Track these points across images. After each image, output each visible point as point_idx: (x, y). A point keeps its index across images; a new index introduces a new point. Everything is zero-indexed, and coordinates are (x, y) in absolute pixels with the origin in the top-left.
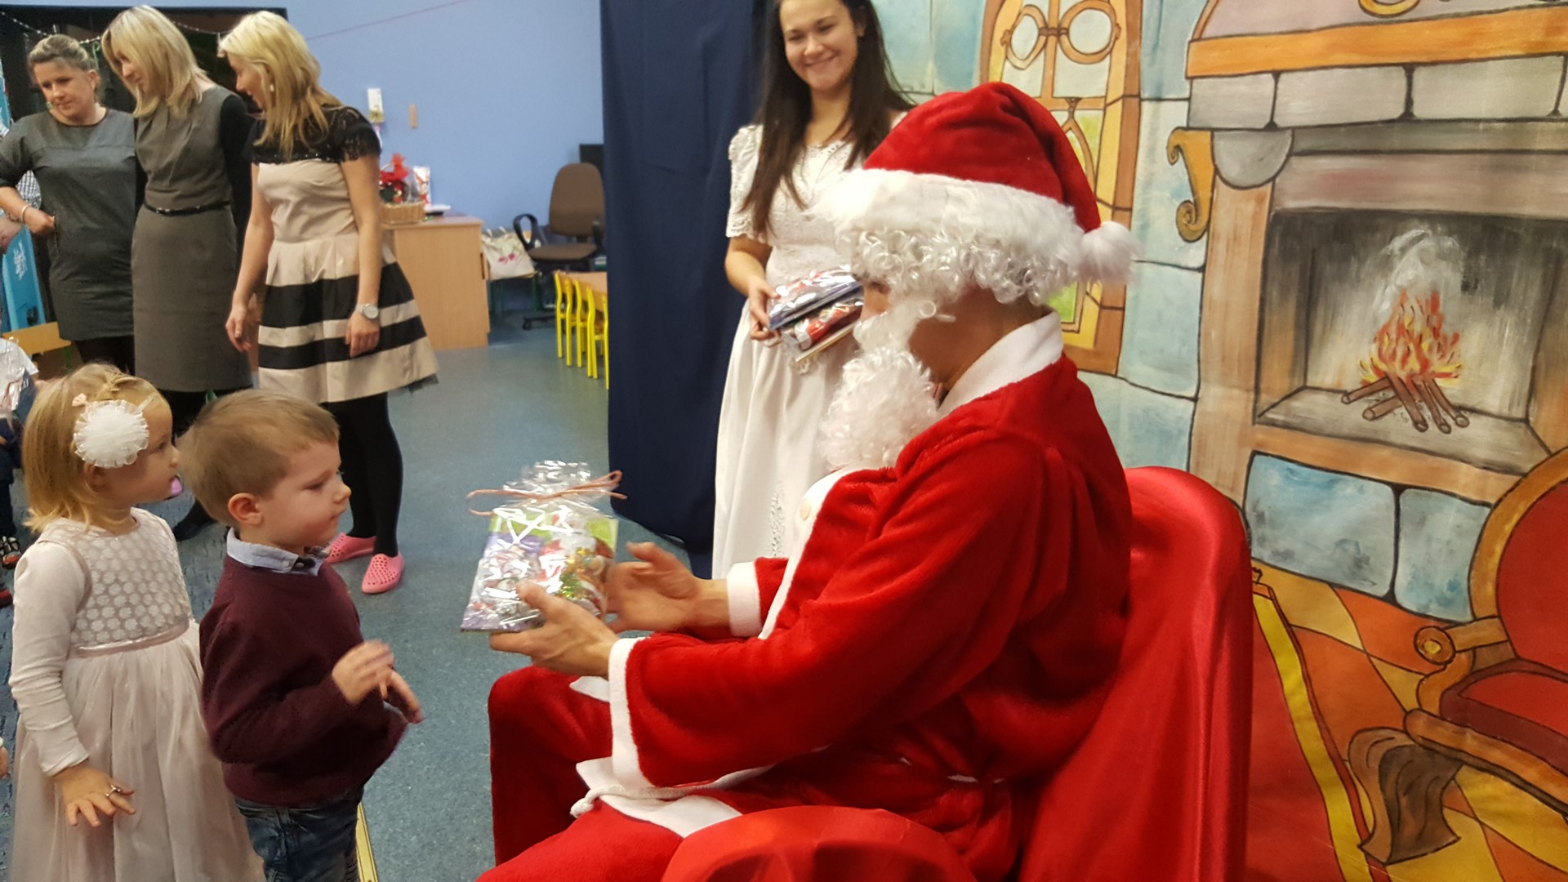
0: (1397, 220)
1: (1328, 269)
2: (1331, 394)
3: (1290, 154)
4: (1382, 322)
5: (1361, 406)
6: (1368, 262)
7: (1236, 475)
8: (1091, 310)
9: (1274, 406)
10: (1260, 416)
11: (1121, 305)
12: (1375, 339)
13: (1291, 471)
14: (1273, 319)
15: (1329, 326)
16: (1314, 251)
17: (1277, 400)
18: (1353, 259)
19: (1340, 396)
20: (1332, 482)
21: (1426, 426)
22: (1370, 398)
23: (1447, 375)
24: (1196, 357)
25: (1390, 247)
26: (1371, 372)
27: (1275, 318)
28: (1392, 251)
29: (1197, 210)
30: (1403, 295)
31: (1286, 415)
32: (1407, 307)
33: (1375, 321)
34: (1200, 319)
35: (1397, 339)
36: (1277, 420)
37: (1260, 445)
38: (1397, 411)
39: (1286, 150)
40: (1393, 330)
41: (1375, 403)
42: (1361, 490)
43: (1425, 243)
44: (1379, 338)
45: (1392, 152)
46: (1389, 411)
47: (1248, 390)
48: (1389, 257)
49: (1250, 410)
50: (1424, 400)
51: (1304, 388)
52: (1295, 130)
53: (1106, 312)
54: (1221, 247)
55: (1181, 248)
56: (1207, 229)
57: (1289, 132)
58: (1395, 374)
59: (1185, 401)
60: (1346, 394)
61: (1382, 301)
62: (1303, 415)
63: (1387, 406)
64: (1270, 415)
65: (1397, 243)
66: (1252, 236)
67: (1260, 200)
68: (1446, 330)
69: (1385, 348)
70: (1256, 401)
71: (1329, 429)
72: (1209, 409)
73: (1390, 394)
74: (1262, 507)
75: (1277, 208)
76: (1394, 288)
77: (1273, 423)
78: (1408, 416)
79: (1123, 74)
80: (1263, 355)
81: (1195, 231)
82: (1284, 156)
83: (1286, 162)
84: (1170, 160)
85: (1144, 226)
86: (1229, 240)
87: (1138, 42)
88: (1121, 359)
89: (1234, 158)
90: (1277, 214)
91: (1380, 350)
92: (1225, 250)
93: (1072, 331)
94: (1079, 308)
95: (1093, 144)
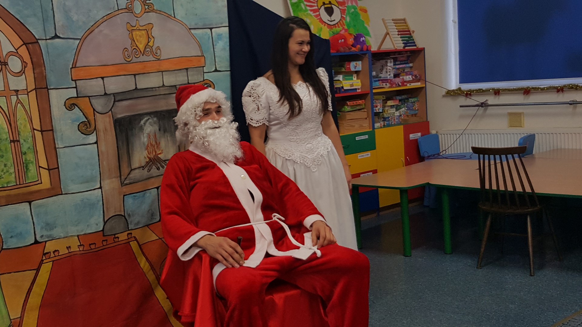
0: (140, 116)
1: (130, 133)
2: (139, 169)
3: (114, 101)
4: (146, 144)
5: (147, 169)
6: (137, 129)
7: (120, 206)
8: (44, 173)
9: (126, 179)
10: (123, 183)
12: (146, 149)
14: (121, 152)
16: (126, 129)
17: (126, 177)
18: (134, 129)
20: (145, 194)
21: (159, 168)
22: (148, 166)
23: (160, 154)
24: (99, 173)
25: (141, 124)
28: (141, 125)
29: (89, 124)
30: (149, 136)
31: (129, 180)
32: (151, 138)
33: (144, 144)
34: (99, 159)
35: (151, 148)
36: (127, 183)
37: (124, 193)
39: (113, 100)
40: (150, 145)
42: (150, 193)
43: (150, 120)
44: (147, 149)
46: (152, 168)
47: (118, 177)
49: (120, 183)
50: (157, 162)
52: (114, 94)
53: (51, 171)
54: (101, 134)
56: (95, 129)
57: (112, 95)
58: (151, 157)
59: (97, 190)
60: (143, 167)
61: (144, 138)
62: (134, 178)
64: (125, 182)
65: (142, 122)
66: (111, 128)
67: (110, 117)
68: (158, 142)
70: (121, 179)
71: (140, 179)
72: (107, 188)
73: (151, 163)
74: (129, 212)
75: (115, 118)
76: (146, 134)
77: (127, 184)
78: (155, 168)
79: (33, 80)
80: (121, 164)
81: (90, 131)
82: (113, 103)
83: (114, 104)
84: (68, 108)
85: (62, 135)
86: (104, 131)
87: (43, 69)
88: (62, 187)
89: (99, 104)
90: (115, 120)
91: (148, 152)
92: (103, 134)
93: (39, 184)
94: (39, 174)
95: (27, 107)
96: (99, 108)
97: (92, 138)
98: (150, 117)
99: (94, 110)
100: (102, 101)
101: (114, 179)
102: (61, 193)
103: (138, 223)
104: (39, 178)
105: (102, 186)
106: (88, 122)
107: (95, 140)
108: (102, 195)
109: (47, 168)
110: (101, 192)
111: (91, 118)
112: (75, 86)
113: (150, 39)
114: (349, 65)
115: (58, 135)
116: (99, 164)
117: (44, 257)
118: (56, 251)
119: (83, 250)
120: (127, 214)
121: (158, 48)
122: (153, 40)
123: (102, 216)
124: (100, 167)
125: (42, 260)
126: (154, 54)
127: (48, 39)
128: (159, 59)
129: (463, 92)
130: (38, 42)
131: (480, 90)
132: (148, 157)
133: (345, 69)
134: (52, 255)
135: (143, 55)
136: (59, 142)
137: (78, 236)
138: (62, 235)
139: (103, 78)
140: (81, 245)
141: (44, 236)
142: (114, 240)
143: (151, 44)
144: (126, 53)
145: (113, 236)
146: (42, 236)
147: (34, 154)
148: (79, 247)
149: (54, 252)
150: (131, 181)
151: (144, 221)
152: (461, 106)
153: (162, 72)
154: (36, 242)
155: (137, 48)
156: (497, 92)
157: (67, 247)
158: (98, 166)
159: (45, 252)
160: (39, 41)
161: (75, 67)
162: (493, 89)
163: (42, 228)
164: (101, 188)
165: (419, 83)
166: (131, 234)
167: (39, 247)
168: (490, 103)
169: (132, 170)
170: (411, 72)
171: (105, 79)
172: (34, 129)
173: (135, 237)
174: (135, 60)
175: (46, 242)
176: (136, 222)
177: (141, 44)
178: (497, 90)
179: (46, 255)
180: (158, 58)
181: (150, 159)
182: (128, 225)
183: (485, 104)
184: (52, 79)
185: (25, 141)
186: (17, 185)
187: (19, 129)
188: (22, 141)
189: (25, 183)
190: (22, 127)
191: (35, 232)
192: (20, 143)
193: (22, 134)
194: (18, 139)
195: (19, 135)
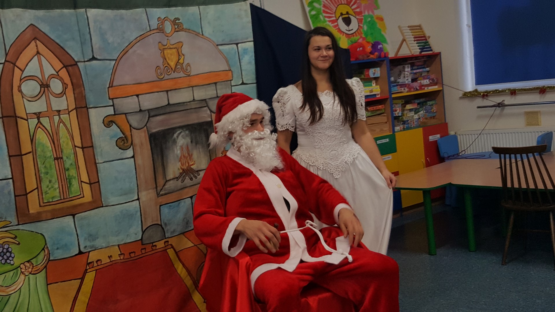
0: (173, 130)
1: (164, 147)
2: (173, 180)
4: (179, 156)
5: (180, 179)
6: (170, 142)
7: (157, 215)
8: (85, 187)
9: (161, 190)
10: (159, 195)
11: (97, 181)
13: (170, 206)
14: (157, 165)
16: (161, 142)
17: (162, 188)
18: (167, 143)
20: (179, 203)
21: (192, 179)
22: (181, 177)
23: (193, 165)
24: (136, 185)
25: (174, 137)
26: (181, 170)
29: (126, 139)
30: (182, 147)
31: (165, 191)
32: (184, 150)
33: (177, 156)
34: (136, 172)
37: (160, 203)
39: (148, 116)
40: (183, 157)
42: (185, 202)
43: (182, 134)
44: (180, 161)
45: (169, 113)
46: (185, 178)
47: (154, 188)
48: (174, 140)
49: (156, 194)
50: (190, 172)
52: (149, 110)
53: (92, 185)
54: (138, 149)
55: (122, 153)
56: (133, 143)
57: (147, 111)
58: (185, 168)
59: (135, 201)
60: (177, 178)
61: (177, 151)
62: (168, 189)
64: (161, 193)
65: (175, 135)
66: (146, 142)
67: (145, 132)
68: (190, 154)
70: (157, 191)
71: (175, 190)
72: (144, 200)
74: (165, 221)
75: (150, 133)
76: (179, 147)
77: (162, 195)
78: (188, 178)
79: (74, 100)
80: (157, 176)
81: (127, 146)
82: (147, 118)
83: (148, 120)
84: (107, 126)
85: (102, 150)
86: (140, 146)
87: (83, 89)
88: (103, 200)
89: (134, 120)
90: (151, 134)
91: (181, 163)
92: (140, 149)
93: (81, 197)
94: (81, 188)
95: (69, 126)
96: (134, 124)
97: (129, 153)
98: (182, 131)
99: (130, 126)
100: (137, 117)
101: (150, 191)
102: (102, 206)
103: (174, 231)
104: (82, 192)
105: (139, 197)
106: (126, 137)
107: (131, 154)
108: (140, 206)
109: (88, 182)
110: (138, 204)
111: (128, 133)
112: (112, 104)
113: (180, 57)
114: (368, 72)
115: (98, 151)
116: (136, 176)
117: (88, 266)
118: (98, 260)
119: (124, 259)
120: (164, 223)
121: (188, 65)
122: (183, 57)
123: (140, 226)
125: (86, 270)
126: (184, 71)
127: (87, 61)
128: (189, 76)
129: (479, 93)
130: (76, 64)
131: (496, 90)
132: (181, 168)
133: (364, 76)
134: (95, 264)
135: (174, 72)
136: (99, 158)
137: (119, 246)
138: (104, 245)
139: (137, 96)
140: (121, 254)
141: (87, 247)
142: (152, 248)
143: (181, 61)
144: (159, 71)
145: (151, 245)
146: (85, 247)
147: (75, 169)
148: (119, 256)
149: (97, 262)
150: (166, 192)
151: (179, 229)
152: (478, 107)
153: (193, 87)
154: (80, 253)
155: (168, 65)
156: (513, 92)
157: (109, 256)
158: (136, 179)
159: (89, 262)
160: (79, 64)
161: (112, 87)
162: (509, 90)
163: (85, 239)
164: (138, 199)
165: (437, 87)
166: (168, 242)
167: (83, 258)
168: (506, 103)
169: (167, 181)
170: (428, 76)
171: (140, 96)
172: (75, 146)
173: (171, 245)
174: (167, 77)
175: (89, 252)
176: (172, 230)
177: (172, 61)
178: (513, 90)
179: (90, 265)
180: (189, 73)
181: (183, 170)
182: (165, 234)
183: (502, 104)
184: (91, 98)
185: (67, 158)
186: (61, 199)
187: (61, 147)
188: (65, 158)
189: (68, 197)
190: (65, 145)
191: (79, 243)
192: (63, 160)
193: (65, 151)
194: (61, 156)
195: (62, 152)
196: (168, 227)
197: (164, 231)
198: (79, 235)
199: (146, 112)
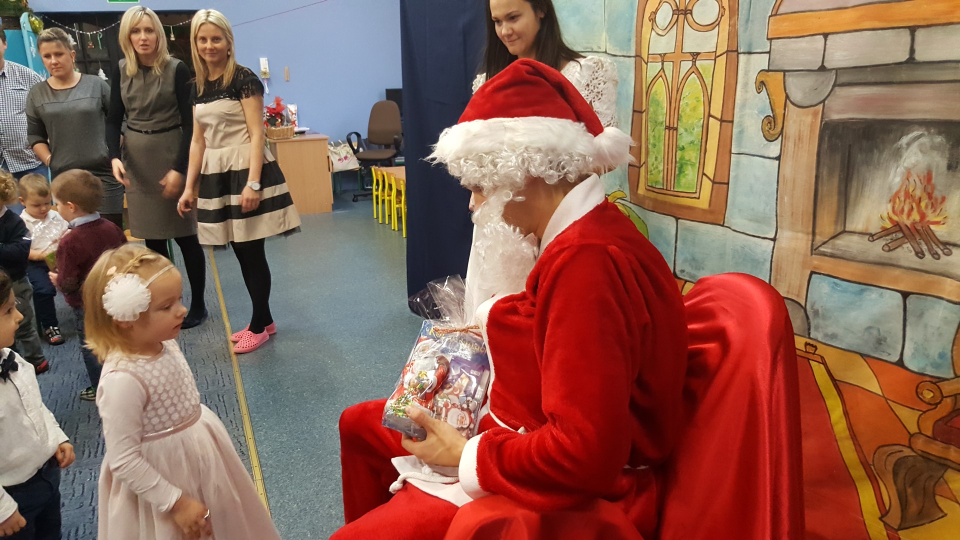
0: (902, 126)
1: (860, 157)
2: (861, 235)
3: (834, 86)
4: (894, 191)
5: (882, 242)
6: (885, 153)
7: (800, 287)
8: (707, 185)
9: (824, 243)
10: (815, 250)
11: (726, 181)
12: (890, 201)
13: (836, 284)
14: (823, 189)
15: (860, 193)
16: (850, 146)
17: (827, 240)
18: (875, 151)
19: (868, 237)
20: (862, 291)
21: (924, 255)
22: (887, 238)
23: (937, 223)
24: (775, 213)
25: (900, 143)
26: (887, 221)
27: (825, 188)
28: (901, 145)
29: (775, 122)
30: (907, 174)
31: (832, 249)
32: (912, 180)
33: (890, 189)
34: (777, 189)
35: (905, 201)
36: (827, 252)
37: (815, 268)
38: (905, 246)
39: (832, 83)
40: (902, 194)
41: (890, 241)
43: (922, 140)
44: (892, 200)
45: (901, 83)
46: (900, 246)
47: (808, 234)
48: (899, 149)
49: (810, 246)
50: (920, 238)
51: (844, 232)
52: (837, 70)
53: (715, 185)
54: (790, 145)
55: (765, 145)
56: (781, 133)
57: (833, 72)
58: (903, 222)
59: (768, 240)
60: (872, 235)
61: (895, 177)
62: (843, 249)
63: (898, 242)
64: (822, 249)
65: (905, 140)
66: (810, 137)
67: (815, 114)
69: (897, 206)
70: (813, 241)
71: (859, 258)
72: (783, 245)
73: (900, 235)
74: (816, 307)
75: (826, 119)
76: (902, 168)
77: (824, 254)
78: (912, 249)
79: (727, 37)
80: (817, 212)
81: (774, 135)
82: (831, 87)
83: (832, 91)
84: (758, 90)
86: (795, 140)
87: (736, 18)
88: (726, 215)
89: (798, 88)
90: (826, 123)
91: (893, 208)
92: (793, 146)
93: (695, 198)
94: (699, 183)
95: (708, 81)
96: (797, 95)
97: (774, 149)
98: (924, 133)
99: (787, 97)
100: (809, 81)
101: (800, 235)
102: (722, 224)
103: (834, 336)
104: (698, 190)
105: (777, 237)
106: (774, 117)
107: (776, 153)
108: (773, 252)
109: (712, 179)
110: (772, 248)
111: (779, 111)
112: (768, 49)
116: (777, 197)
120: (812, 308)
124: (777, 204)
139: (826, 36)
141: (685, 273)
146: (682, 271)
147: (698, 152)
150: (836, 253)
151: (850, 341)
158: (775, 201)
161: (776, 14)
163: (686, 261)
164: (774, 239)
166: (814, 347)
171: (830, 37)
172: (710, 115)
173: (822, 357)
175: (686, 281)
181: (896, 224)
182: (809, 329)
185: (686, 130)
186: (663, 189)
187: (680, 112)
188: (681, 130)
189: (672, 189)
190: (688, 110)
191: (675, 261)
192: (677, 132)
193: (684, 120)
194: (675, 126)
195: (678, 119)
196: (821, 322)
197: (809, 324)
198: (678, 250)
199: (832, 74)
